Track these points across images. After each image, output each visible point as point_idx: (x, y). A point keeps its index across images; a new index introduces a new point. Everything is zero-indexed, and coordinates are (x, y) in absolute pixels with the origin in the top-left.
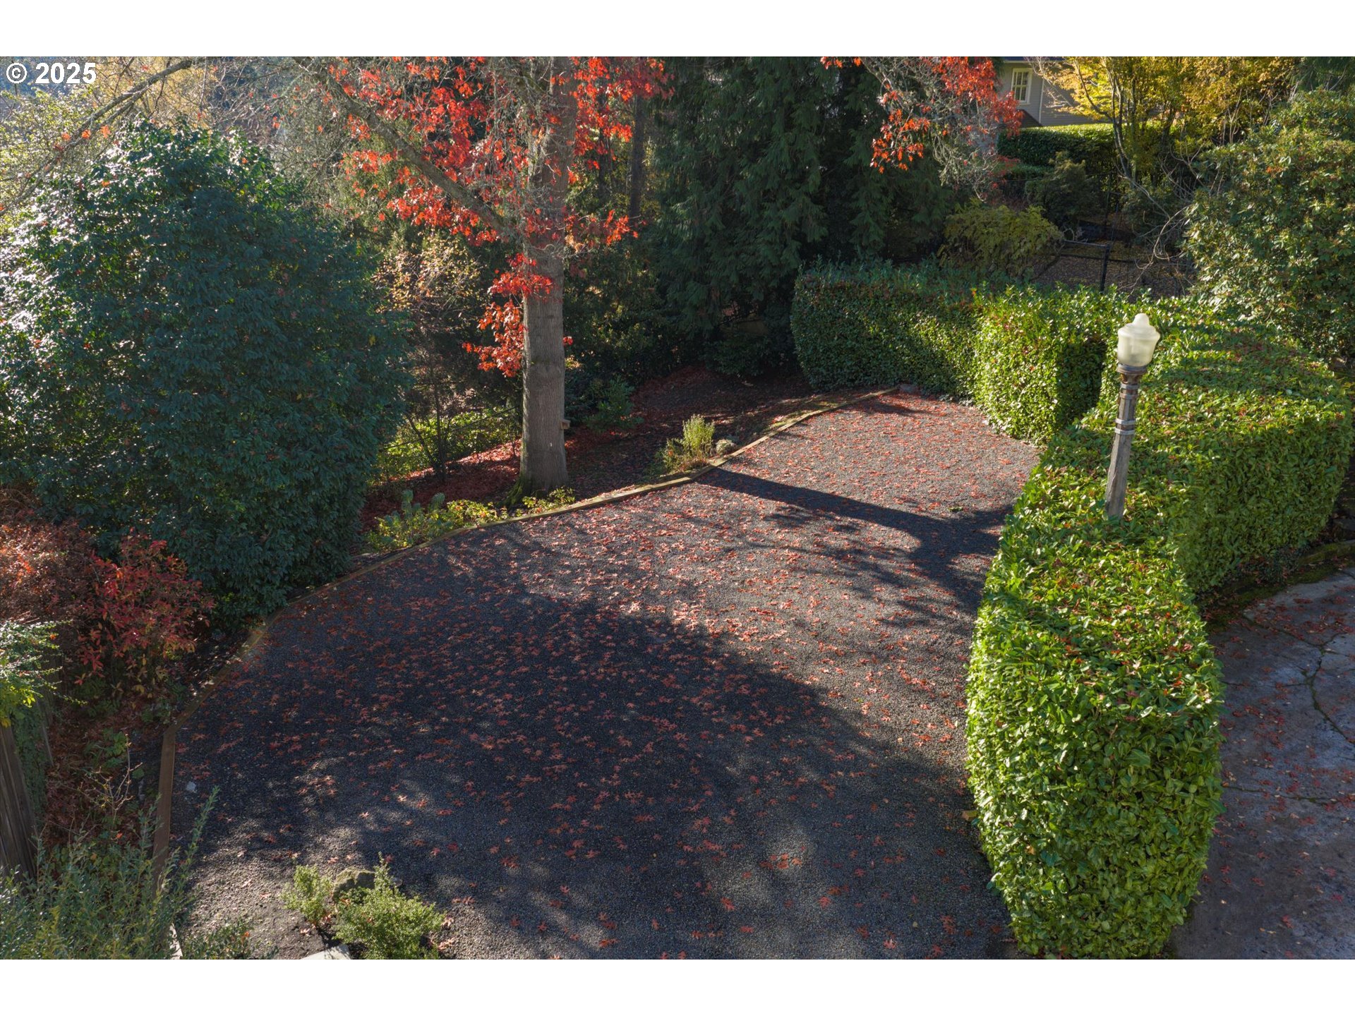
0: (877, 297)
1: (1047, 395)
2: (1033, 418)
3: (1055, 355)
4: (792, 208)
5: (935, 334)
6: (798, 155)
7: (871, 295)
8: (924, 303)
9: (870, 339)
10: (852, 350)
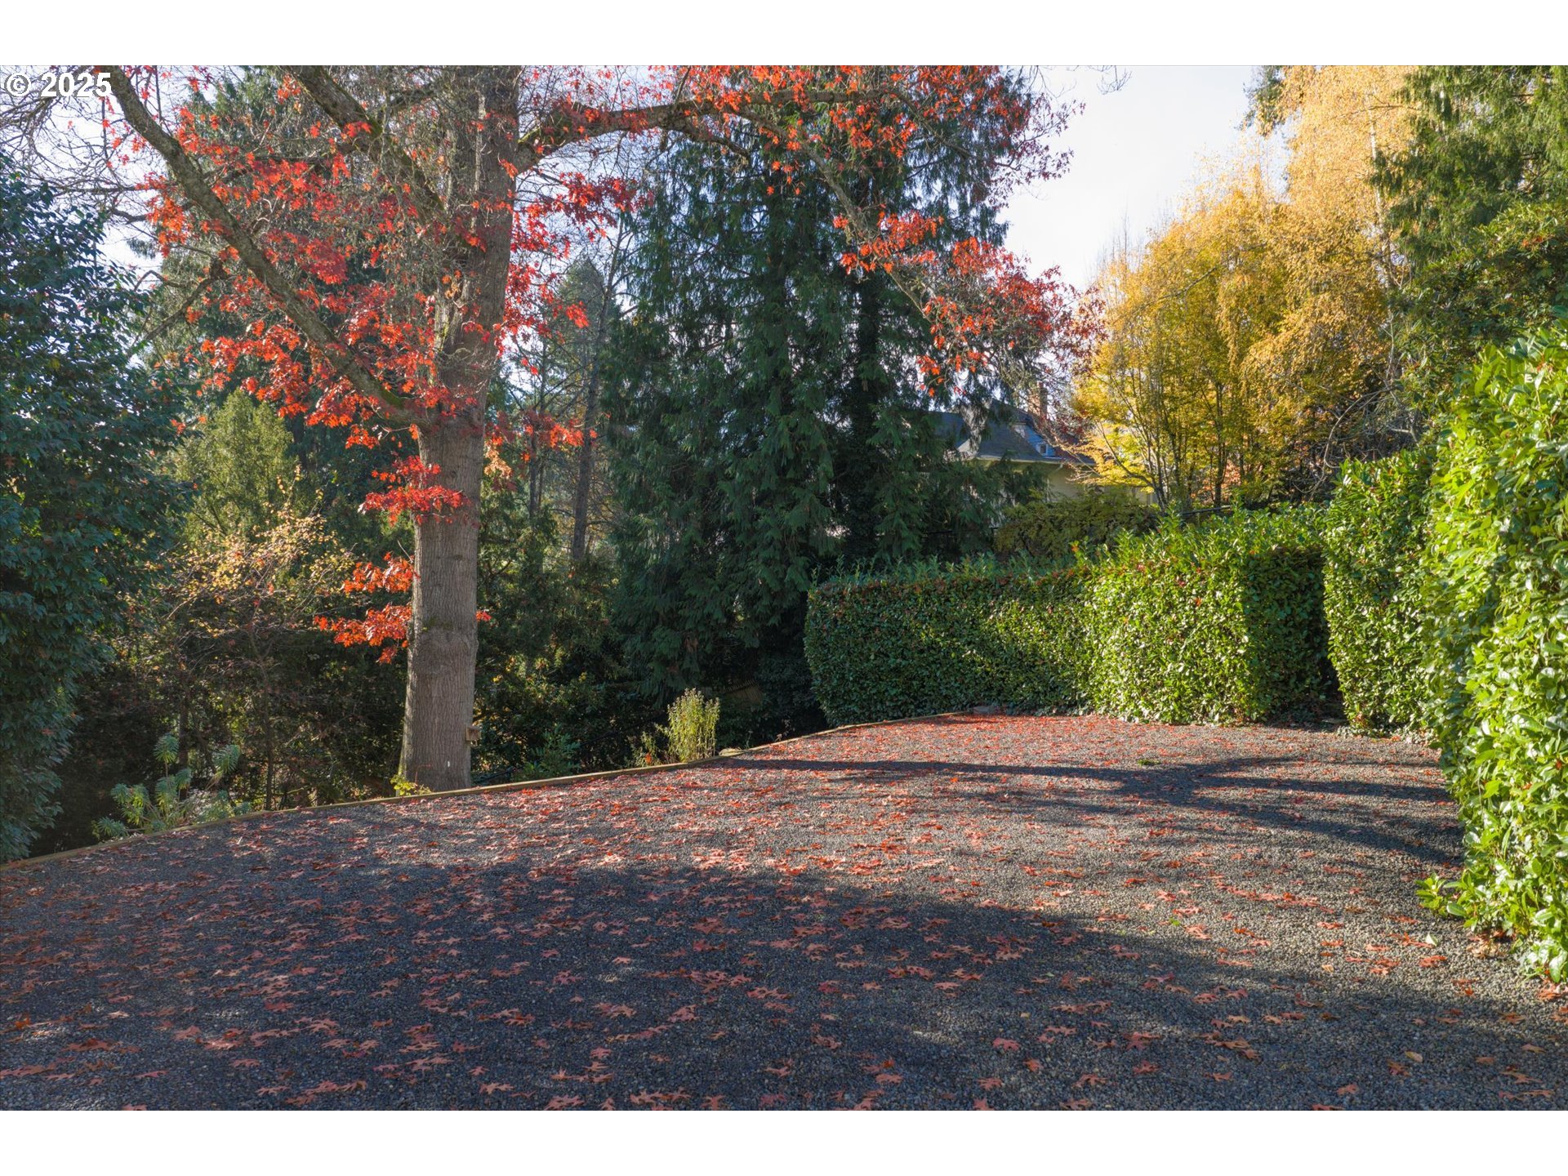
0: (927, 592)
1: (1228, 633)
2: (1207, 681)
3: (1234, 571)
4: (795, 511)
5: (1019, 623)
6: (802, 442)
7: (918, 592)
8: (997, 589)
9: (922, 651)
10: (897, 671)
